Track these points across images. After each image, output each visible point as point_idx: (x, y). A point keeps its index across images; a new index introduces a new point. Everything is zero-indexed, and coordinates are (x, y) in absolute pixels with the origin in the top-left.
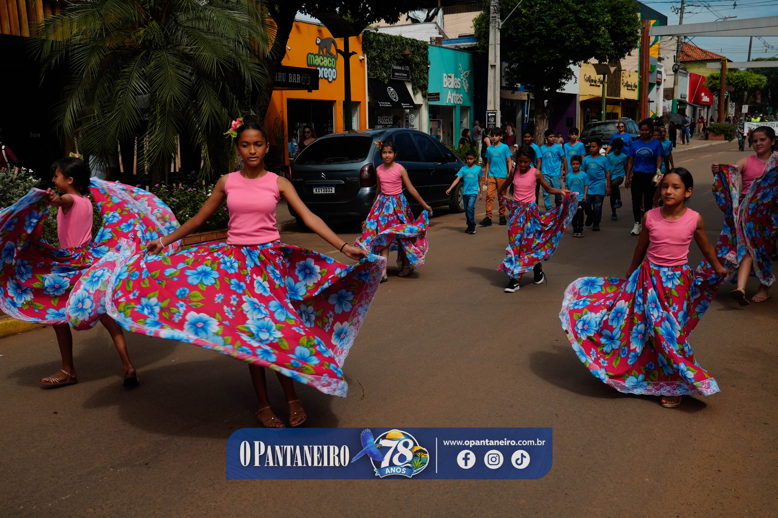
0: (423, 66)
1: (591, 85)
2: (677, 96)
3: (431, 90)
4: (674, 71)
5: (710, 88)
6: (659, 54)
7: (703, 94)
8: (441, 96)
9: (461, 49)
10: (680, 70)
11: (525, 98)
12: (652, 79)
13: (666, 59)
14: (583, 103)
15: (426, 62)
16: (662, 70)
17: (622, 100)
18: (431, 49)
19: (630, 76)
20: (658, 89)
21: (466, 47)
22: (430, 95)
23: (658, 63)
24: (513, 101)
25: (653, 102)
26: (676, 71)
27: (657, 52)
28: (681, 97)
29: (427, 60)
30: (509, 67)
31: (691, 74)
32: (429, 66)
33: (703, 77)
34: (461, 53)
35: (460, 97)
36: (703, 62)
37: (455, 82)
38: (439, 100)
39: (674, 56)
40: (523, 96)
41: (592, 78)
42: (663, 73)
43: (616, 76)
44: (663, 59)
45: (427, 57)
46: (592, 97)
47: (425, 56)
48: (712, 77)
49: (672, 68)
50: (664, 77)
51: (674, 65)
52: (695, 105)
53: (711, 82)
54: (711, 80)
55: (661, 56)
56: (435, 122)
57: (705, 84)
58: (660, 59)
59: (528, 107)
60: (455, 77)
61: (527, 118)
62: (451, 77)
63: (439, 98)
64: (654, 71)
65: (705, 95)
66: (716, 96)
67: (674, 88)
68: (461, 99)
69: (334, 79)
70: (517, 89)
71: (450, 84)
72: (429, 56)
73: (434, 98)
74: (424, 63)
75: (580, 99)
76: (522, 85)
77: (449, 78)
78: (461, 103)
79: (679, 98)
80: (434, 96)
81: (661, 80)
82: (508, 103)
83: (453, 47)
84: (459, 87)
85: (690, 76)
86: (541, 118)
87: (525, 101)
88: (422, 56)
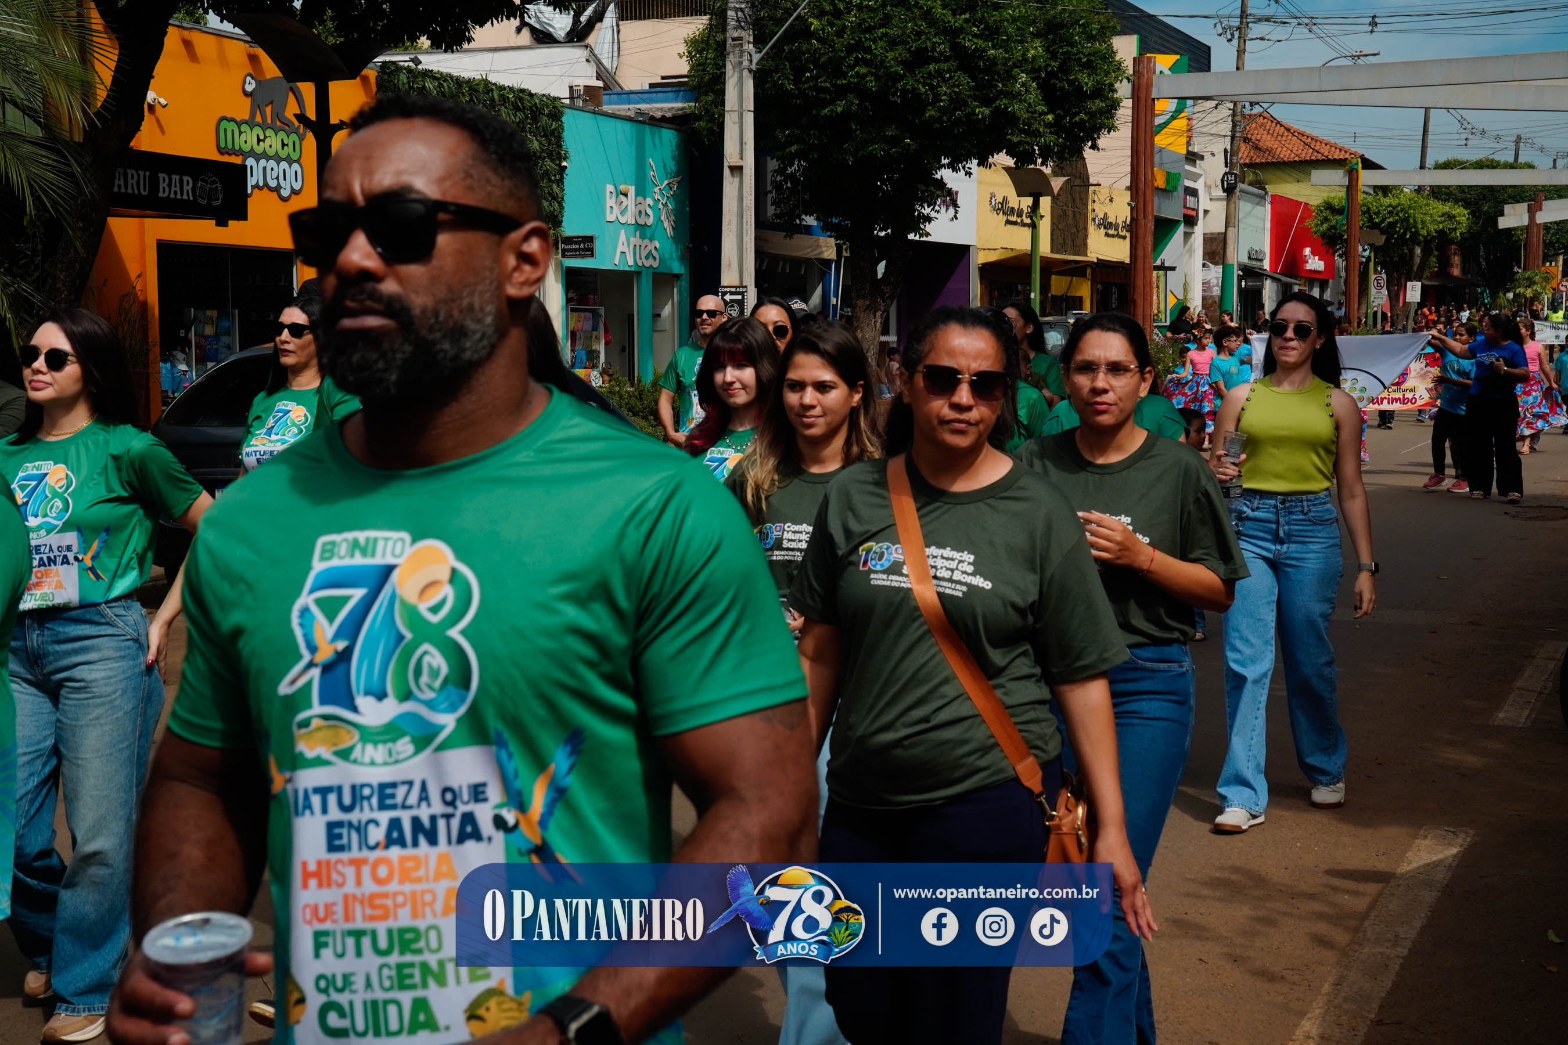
0: (548, 162)
1: (1008, 222)
2: (1238, 255)
3: (571, 227)
4: (1224, 191)
5: (1324, 235)
6: (1188, 144)
7: (1307, 251)
8: (598, 246)
9: (652, 118)
10: (1241, 186)
11: (830, 253)
12: (1171, 209)
13: (1207, 156)
14: (986, 269)
15: (556, 152)
16: (1199, 185)
17: (1090, 264)
18: (570, 119)
19: (1111, 201)
20: (1187, 236)
21: (668, 115)
22: (569, 240)
23: (1188, 167)
24: (797, 262)
25: (1173, 269)
26: (1229, 190)
27: (1184, 140)
28: (1250, 258)
29: (560, 146)
30: (781, 171)
31: (1273, 197)
32: (564, 164)
33: (1306, 204)
34: (656, 129)
35: (651, 247)
36: (1302, 167)
37: (639, 207)
38: (592, 255)
39: (1226, 151)
40: (828, 248)
41: (1010, 205)
42: (1201, 193)
43: (1074, 200)
44: (1202, 158)
45: (559, 139)
46: (1011, 254)
47: (555, 137)
48: (1329, 206)
49: (1219, 183)
50: (1204, 203)
51: (1226, 174)
52: (1284, 279)
53: (1326, 219)
54: (1327, 213)
55: (1196, 149)
56: (582, 314)
57: (1310, 223)
58: (1192, 157)
59: (836, 279)
60: (637, 195)
61: (835, 307)
62: (626, 195)
63: (592, 250)
64: (1175, 187)
65: (1314, 253)
66: (1340, 256)
67: (1225, 233)
68: (654, 252)
69: (294, 192)
70: (808, 230)
71: (623, 213)
72: (566, 135)
73: (579, 250)
74: (550, 155)
75: (980, 258)
76: (817, 219)
77: (623, 198)
78: (655, 264)
79: (1245, 260)
80: (579, 243)
81: (1197, 210)
82: (784, 268)
83: (632, 114)
84: (650, 221)
85: (1272, 203)
86: (868, 308)
87: (827, 263)
88: (545, 136)
